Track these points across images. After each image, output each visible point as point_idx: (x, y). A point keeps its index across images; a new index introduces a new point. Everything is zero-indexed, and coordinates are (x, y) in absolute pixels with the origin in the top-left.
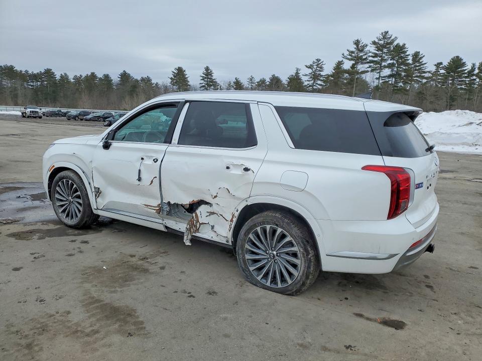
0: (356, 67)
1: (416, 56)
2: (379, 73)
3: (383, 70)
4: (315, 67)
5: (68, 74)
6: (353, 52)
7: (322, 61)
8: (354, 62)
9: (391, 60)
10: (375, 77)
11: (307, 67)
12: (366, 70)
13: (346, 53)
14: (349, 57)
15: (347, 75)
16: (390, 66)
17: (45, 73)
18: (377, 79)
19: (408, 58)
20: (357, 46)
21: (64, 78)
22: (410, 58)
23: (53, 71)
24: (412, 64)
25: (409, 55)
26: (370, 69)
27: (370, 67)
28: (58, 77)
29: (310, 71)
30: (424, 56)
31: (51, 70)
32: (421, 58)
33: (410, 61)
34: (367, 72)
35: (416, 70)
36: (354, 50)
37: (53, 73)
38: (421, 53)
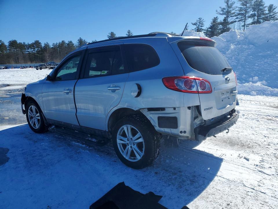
0: (227, 20)
1: (271, 8)
2: (245, 21)
3: (247, 20)
4: (198, 24)
5: (49, 43)
6: (224, 9)
7: (202, 19)
8: (225, 16)
9: (253, 12)
10: (241, 25)
11: (193, 24)
12: (235, 20)
13: (219, 10)
14: (222, 12)
15: (221, 26)
16: (253, 16)
17: (35, 43)
18: (243, 26)
19: (265, 9)
20: (228, 4)
21: (47, 45)
22: (267, 9)
23: (40, 42)
24: (268, 14)
25: (266, 7)
26: (237, 20)
27: (237, 18)
28: (43, 45)
29: (195, 27)
30: (277, 7)
31: (39, 41)
32: (275, 9)
33: (267, 12)
34: (235, 21)
35: (271, 18)
36: (225, 7)
37: (40, 43)
38: (274, 6)
